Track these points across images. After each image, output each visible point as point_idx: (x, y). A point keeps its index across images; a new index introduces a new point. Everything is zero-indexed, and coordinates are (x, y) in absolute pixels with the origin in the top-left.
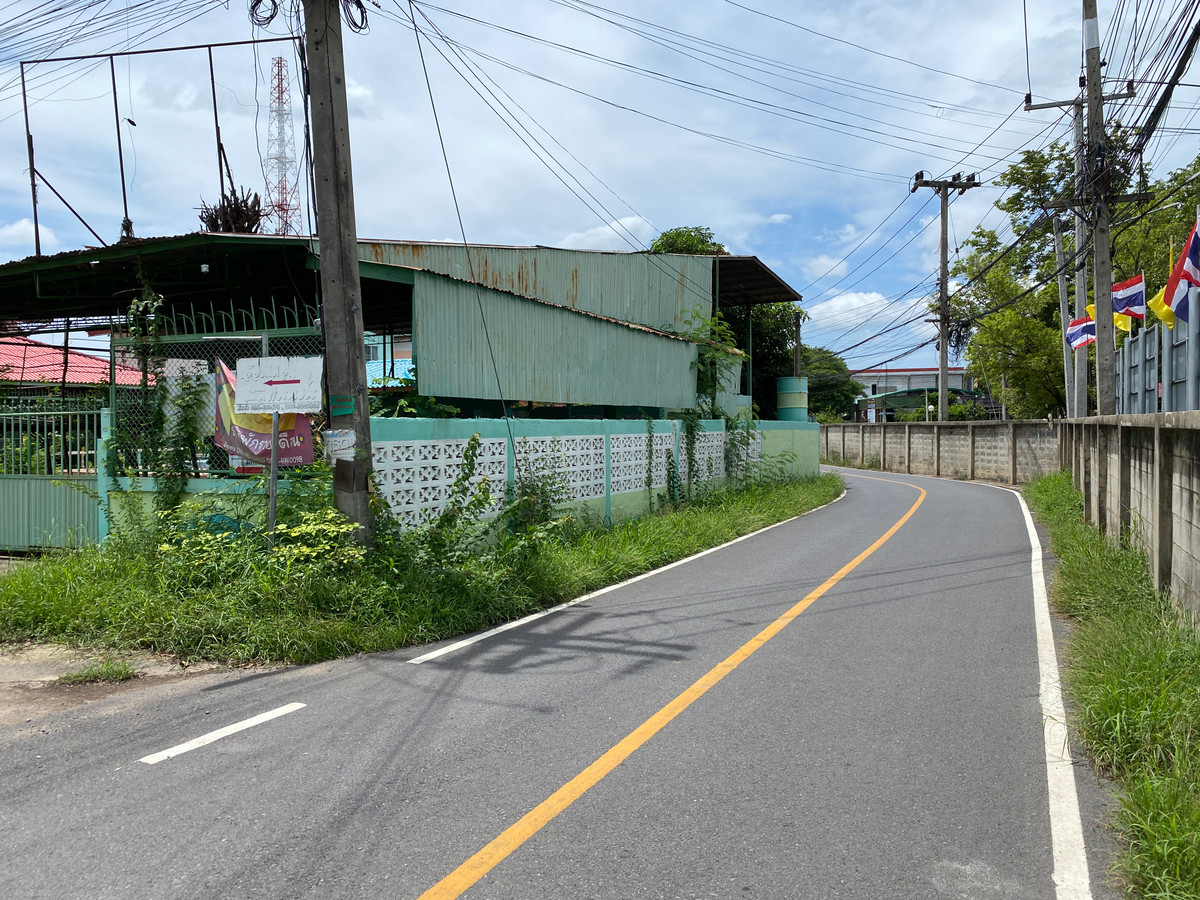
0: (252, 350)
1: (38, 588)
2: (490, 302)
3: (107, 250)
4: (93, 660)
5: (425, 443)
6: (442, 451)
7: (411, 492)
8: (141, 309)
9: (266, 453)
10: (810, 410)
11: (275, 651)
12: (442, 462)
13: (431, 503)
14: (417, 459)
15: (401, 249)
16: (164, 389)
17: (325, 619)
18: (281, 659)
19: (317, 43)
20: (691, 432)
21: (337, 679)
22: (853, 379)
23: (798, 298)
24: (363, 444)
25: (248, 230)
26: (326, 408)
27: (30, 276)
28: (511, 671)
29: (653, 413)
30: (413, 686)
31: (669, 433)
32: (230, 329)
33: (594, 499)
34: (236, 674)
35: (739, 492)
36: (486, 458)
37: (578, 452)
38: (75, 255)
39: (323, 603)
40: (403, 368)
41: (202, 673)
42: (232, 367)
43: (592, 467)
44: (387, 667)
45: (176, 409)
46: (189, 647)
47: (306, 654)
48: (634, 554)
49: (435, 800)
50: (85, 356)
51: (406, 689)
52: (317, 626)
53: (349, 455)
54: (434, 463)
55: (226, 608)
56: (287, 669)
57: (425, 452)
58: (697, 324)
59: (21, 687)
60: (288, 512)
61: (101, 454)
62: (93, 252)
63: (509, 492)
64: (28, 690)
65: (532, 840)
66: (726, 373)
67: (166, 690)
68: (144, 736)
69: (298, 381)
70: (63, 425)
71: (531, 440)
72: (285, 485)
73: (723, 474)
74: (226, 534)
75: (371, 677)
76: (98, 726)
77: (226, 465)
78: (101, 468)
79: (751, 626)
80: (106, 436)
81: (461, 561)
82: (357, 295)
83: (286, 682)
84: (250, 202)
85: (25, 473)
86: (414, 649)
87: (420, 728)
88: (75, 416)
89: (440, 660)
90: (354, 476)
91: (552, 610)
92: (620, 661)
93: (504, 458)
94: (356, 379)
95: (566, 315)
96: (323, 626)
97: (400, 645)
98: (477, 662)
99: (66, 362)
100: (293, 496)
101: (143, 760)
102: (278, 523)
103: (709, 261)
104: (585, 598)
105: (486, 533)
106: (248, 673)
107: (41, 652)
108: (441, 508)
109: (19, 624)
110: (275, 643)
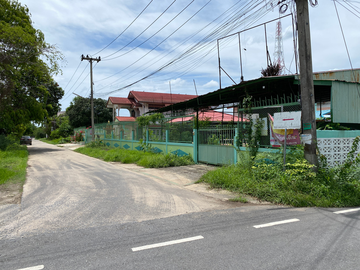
0: (278, 110)
1: (222, 175)
3: (237, 85)
4: (236, 196)
5: (335, 139)
6: (342, 142)
7: (330, 155)
8: (246, 100)
9: (283, 141)
11: (287, 201)
12: (342, 145)
13: (337, 160)
14: (332, 144)
15: (325, 74)
16: (252, 122)
17: (303, 194)
18: (289, 204)
21: (309, 214)
24: (314, 139)
25: (275, 75)
26: (302, 128)
27: (218, 94)
30: (337, 221)
32: (271, 104)
34: (276, 207)
38: (229, 87)
39: (304, 190)
41: (265, 204)
42: (272, 115)
44: (326, 213)
45: (255, 128)
46: (262, 196)
47: (297, 204)
49: (353, 263)
50: (226, 114)
51: (334, 222)
52: (300, 196)
53: (309, 142)
54: (339, 145)
55: (271, 186)
56: (291, 208)
57: (335, 142)
59: (220, 200)
60: (289, 159)
61: (235, 140)
62: (234, 86)
64: (222, 201)
67: (257, 208)
68: (253, 220)
69: (293, 119)
70: (223, 132)
72: (288, 151)
74: (271, 165)
76: (241, 214)
77: (269, 144)
78: (235, 144)
80: (236, 135)
81: (351, 180)
82: (313, 91)
83: (292, 212)
84: (276, 66)
86: (335, 209)
87: (342, 236)
88: (228, 130)
89: (346, 214)
90: (311, 149)
94: (312, 118)
96: (302, 196)
97: (329, 206)
99: (223, 116)
100: (292, 154)
101: (254, 226)
102: (287, 163)
106: (279, 207)
107: (224, 192)
108: (342, 161)
109: (218, 183)
110: (287, 199)
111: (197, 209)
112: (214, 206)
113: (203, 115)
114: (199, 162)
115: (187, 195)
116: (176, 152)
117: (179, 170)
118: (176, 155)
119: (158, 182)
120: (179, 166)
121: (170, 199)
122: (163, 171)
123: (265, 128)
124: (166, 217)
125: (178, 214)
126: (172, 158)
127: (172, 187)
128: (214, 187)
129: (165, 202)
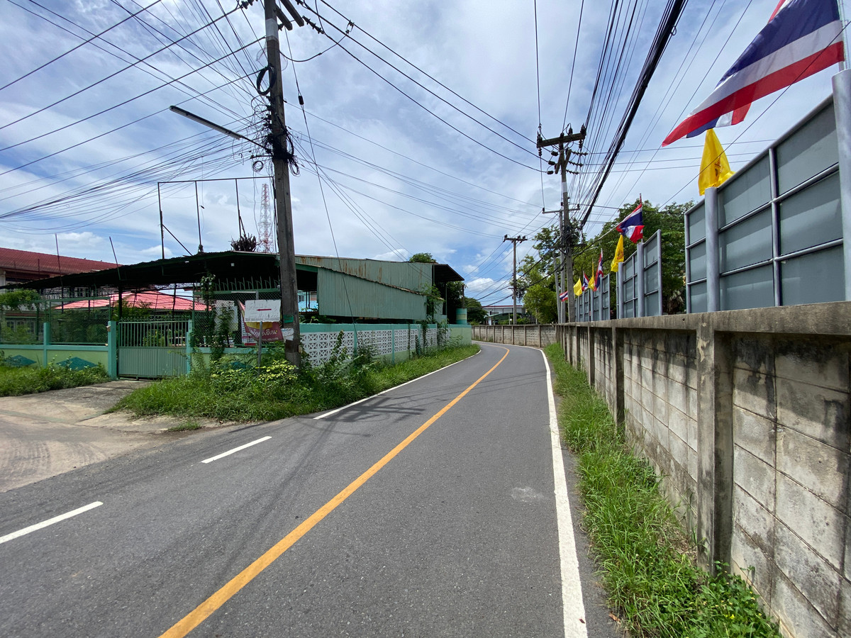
0: (252, 297)
1: (160, 393)
2: (348, 279)
3: (192, 257)
4: (183, 422)
5: (322, 333)
6: (329, 336)
7: (316, 352)
8: (206, 280)
9: (259, 337)
10: (468, 321)
11: (259, 416)
12: (328, 341)
13: (324, 357)
14: (318, 339)
15: (313, 259)
16: (215, 313)
17: (280, 403)
18: (262, 419)
19: (279, 179)
20: (424, 329)
21: (285, 426)
22: (483, 309)
23: (463, 280)
24: (297, 334)
25: (251, 250)
26: (282, 320)
27: (159, 267)
28: (354, 421)
29: (410, 322)
30: (315, 428)
31: (416, 330)
32: (243, 289)
33: (388, 354)
34: (243, 426)
35: (442, 351)
36: (346, 339)
37: (382, 336)
38: (179, 259)
39: (279, 396)
40: (314, 305)
41: (228, 426)
42: (244, 304)
43: (387, 342)
44: (305, 421)
45: (220, 320)
46: (223, 416)
47: (272, 417)
48: (403, 375)
49: (323, 473)
50: (183, 299)
51: (313, 429)
52: (277, 405)
53: (291, 338)
54: (325, 341)
55: (240, 399)
56: (264, 423)
57: (322, 337)
58: (426, 289)
59: (151, 433)
60: (267, 361)
61: (188, 338)
62: (187, 258)
63: (355, 352)
64: (155, 434)
65: (361, 487)
66: (437, 307)
67: (214, 433)
68: (203, 452)
69: (271, 309)
70: (173, 327)
71: (363, 332)
72: (266, 350)
73: (436, 344)
74: (240, 370)
75: (298, 425)
76: (184, 448)
77: (241, 343)
78: (188, 344)
79: (446, 401)
80: (190, 331)
81: (336, 378)
82: (295, 276)
83: (264, 428)
84: (252, 239)
85: (156, 345)
86: (316, 414)
87: (318, 445)
88: (177, 323)
89: (326, 418)
90: (293, 346)
91: (371, 397)
92: (397, 416)
93: (353, 339)
94: (294, 308)
95: (377, 284)
96: (279, 405)
97: (311, 412)
98: (341, 418)
99: (174, 301)
100: (268, 354)
101: (203, 462)
103: (431, 265)
104: (384, 392)
105: (346, 368)
106: (248, 425)
107: (161, 419)
108: (328, 358)
109: (151, 407)
110: (260, 413)
111: (101, 457)
112: (136, 445)
113: (136, 299)
114: (119, 376)
115: (83, 436)
116: (68, 362)
117: (71, 395)
118: (68, 368)
119: (15, 422)
120: (74, 387)
121: (38, 451)
122: (32, 400)
123: (235, 321)
124: (23, 485)
125: (54, 475)
126: (58, 374)
127: (50, 427)
128: (143, 414)
129: (25, 458)
